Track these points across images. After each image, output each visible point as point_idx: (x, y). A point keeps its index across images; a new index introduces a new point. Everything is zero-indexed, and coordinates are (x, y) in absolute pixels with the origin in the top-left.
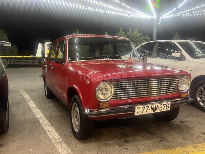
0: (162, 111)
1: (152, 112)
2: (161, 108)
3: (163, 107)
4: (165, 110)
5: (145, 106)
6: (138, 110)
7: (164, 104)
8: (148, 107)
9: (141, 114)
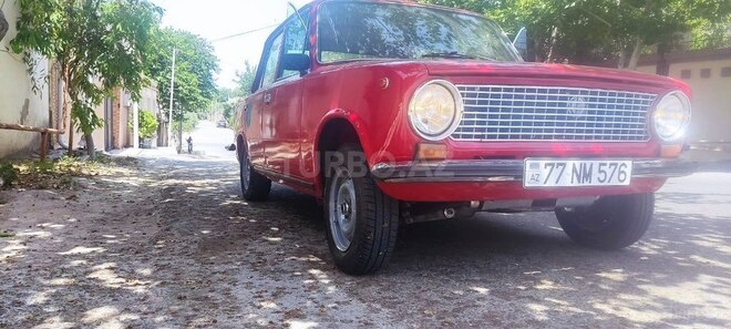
0: (605, 184)
1: (576, 184)
2: (603, 174)
3: (609, 172)
4: (615, 182)
5: (556, 162)
6: (535, 171)
7: (611, 164)
8: (564, 165)
9: (541, 184)
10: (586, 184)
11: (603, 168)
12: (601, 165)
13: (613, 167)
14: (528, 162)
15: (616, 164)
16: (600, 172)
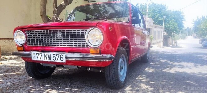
10: (49, 60)
11: (54, 56)
12: (53, 55)
13: (58, 56)
14: (32, 52)
15: (59, 55)
16: (53, 57)
